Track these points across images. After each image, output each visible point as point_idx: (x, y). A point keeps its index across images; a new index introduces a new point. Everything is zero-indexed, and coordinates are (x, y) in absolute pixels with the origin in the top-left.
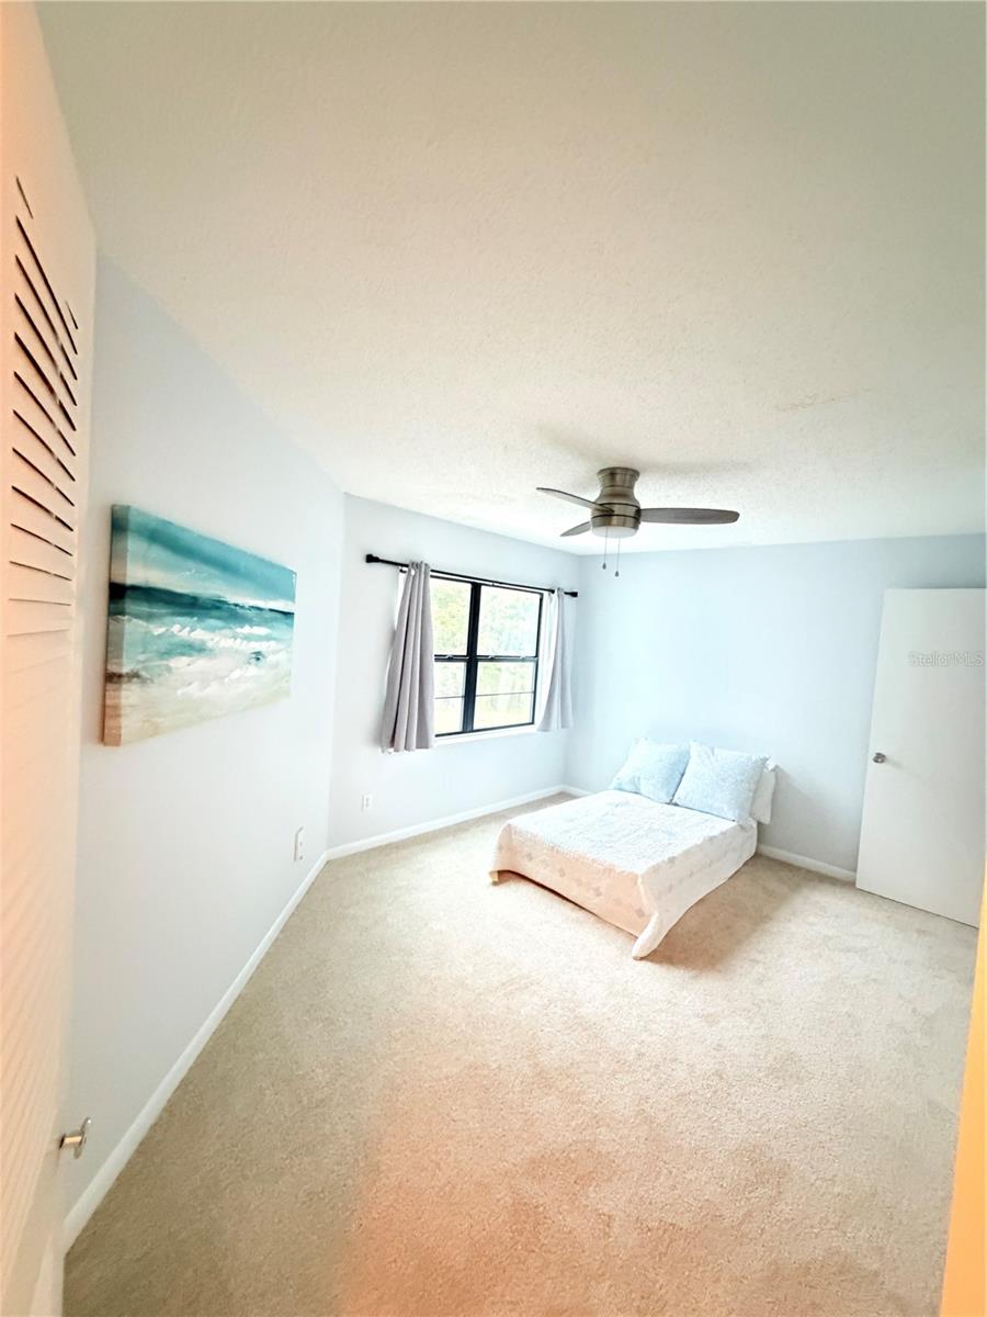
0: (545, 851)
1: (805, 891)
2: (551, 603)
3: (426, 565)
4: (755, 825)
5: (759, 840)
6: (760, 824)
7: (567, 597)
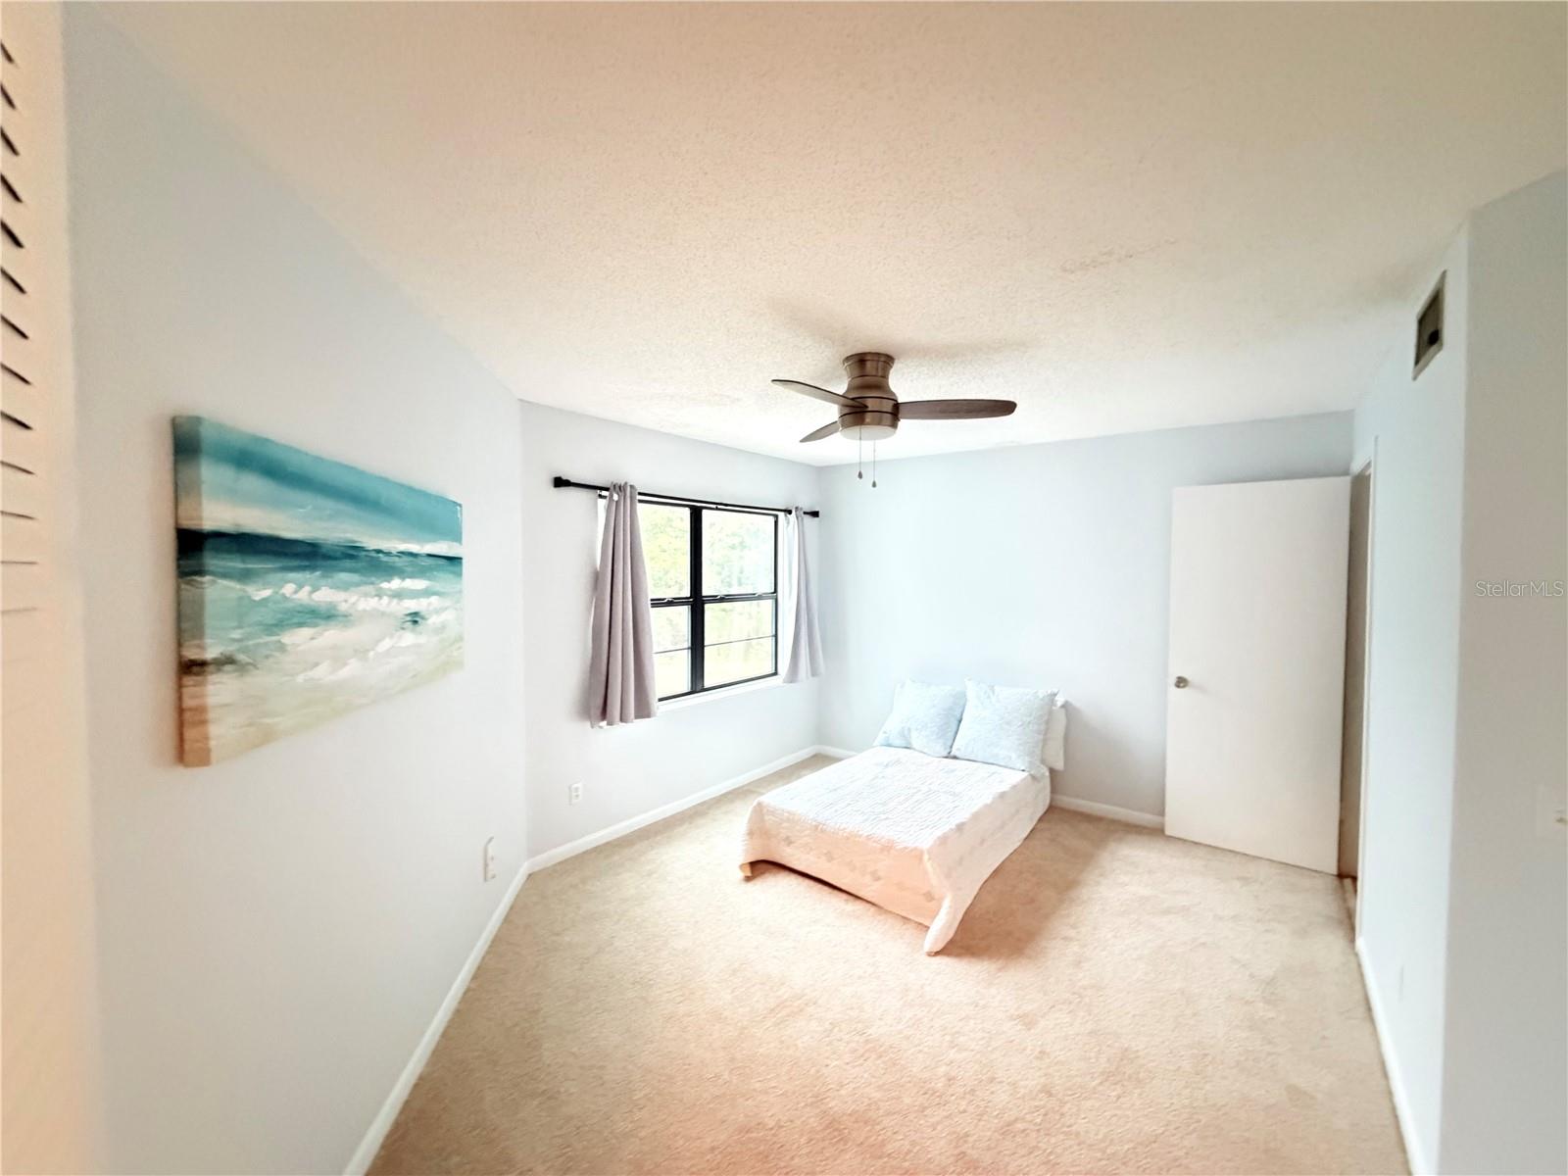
0: (807, 832)
1: (1112, 846)
2: (789, 526)
3: (632, 486)
4: (1047, 774)
5: (1054, 790)
6: (1052, 771)
7: (808, 519)
